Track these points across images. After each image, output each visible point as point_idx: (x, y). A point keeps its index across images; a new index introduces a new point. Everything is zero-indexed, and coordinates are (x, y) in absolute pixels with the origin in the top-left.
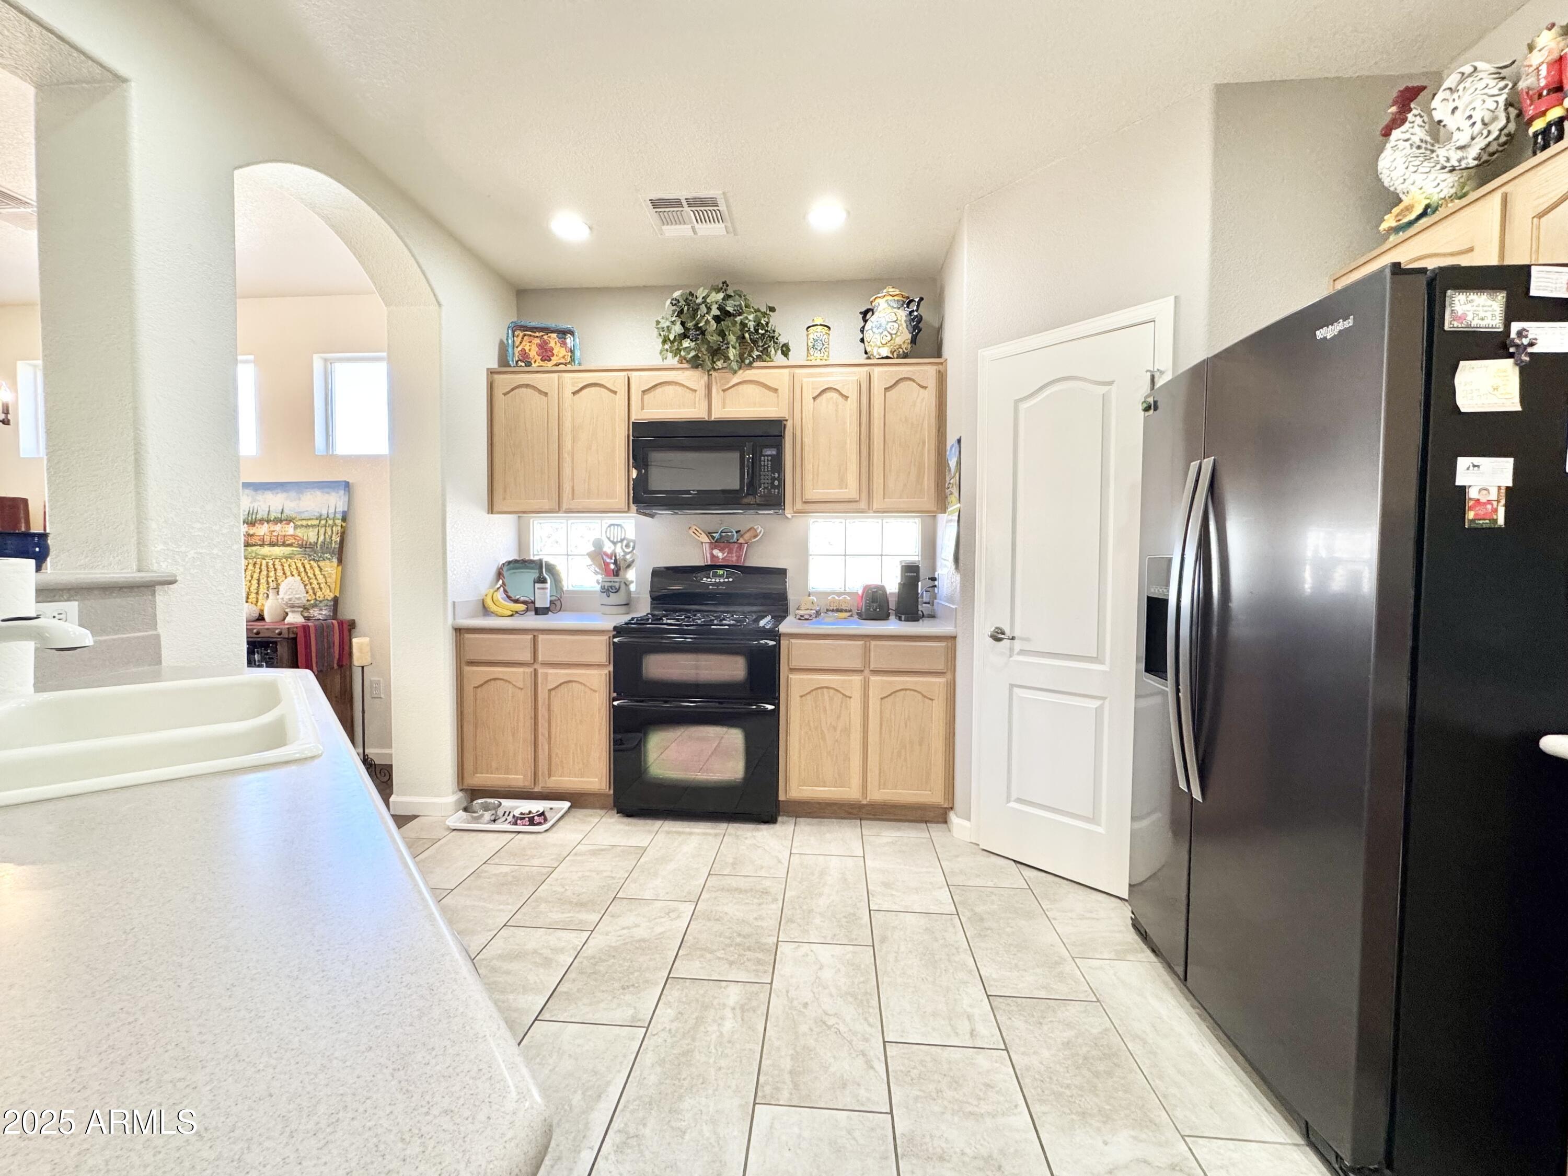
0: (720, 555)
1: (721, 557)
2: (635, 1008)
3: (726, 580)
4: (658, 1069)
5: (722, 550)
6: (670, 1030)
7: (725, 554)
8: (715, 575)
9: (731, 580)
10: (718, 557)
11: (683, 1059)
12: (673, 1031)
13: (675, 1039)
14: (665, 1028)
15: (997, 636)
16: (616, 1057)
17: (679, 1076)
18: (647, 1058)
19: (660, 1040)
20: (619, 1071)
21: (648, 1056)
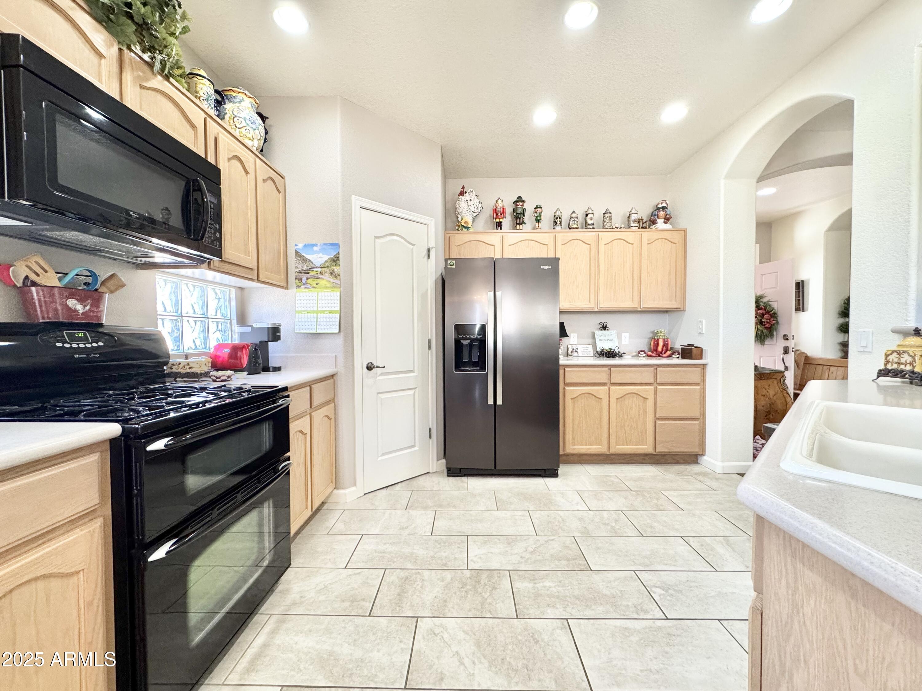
0: (80, 308)
1: (81, 311)
2: (553, 630)
3: (95, 345)
4: (593, 607)
5: (81, 301)
6: (564, 608)
7: (88, 308)
8: (73, 338)
9: (101, 344)
10: (76, 311)
11: (582, 598)
12: (564, 606)
13: (569, 604)
14: (563, 610)
15: (370, 368)
16: (597, 629)
17: (593, 598)
18: (589, 613)
19: (574, 611)
20: (605, 624)
21: (587, 613)
